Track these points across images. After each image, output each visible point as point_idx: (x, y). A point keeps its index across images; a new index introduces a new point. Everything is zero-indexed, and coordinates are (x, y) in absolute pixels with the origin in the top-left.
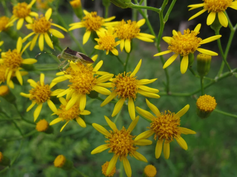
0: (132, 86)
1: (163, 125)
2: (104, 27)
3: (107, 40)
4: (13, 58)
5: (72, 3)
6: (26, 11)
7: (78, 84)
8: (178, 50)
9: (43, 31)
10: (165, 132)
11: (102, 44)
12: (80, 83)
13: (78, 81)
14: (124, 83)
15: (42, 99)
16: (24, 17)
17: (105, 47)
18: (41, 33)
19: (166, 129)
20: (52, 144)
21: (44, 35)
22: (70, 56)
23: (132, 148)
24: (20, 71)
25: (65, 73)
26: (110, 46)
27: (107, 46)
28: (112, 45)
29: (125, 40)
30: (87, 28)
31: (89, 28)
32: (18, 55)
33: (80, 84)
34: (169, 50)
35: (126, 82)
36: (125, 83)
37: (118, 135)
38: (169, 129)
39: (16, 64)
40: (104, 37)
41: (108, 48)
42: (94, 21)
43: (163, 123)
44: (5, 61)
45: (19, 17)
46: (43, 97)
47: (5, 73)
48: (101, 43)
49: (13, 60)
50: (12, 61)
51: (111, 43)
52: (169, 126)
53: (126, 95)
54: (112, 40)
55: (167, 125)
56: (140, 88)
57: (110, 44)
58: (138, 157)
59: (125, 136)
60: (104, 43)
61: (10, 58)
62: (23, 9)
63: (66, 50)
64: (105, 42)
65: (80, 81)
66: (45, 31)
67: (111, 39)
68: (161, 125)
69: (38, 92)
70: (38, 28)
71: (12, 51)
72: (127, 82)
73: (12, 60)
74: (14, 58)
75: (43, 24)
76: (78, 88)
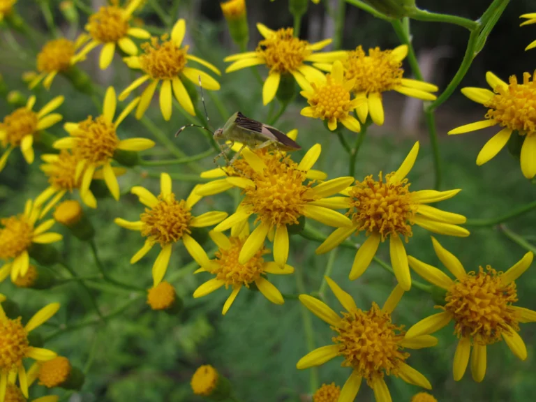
0: (400, 206)
1: (478, 301)
2: (310, 63)
3: (332, 96)
4: (97, 137)
5: (226, 7)
6: (120, 26)
7: (270, 202)
8: (514, 120)
9: (170, 72)
10: (483, 318)
11: (319, 104)
12: (274, 199)
13: (268, 194)
14: (379, 199)
15: (171, 236)
16: (115, 40)
17: (328, 113)
18: (165, 78)
19: (485, 312)
20: (130, 328)
21: (171, 82)
22: (249, 133)
23: (398, 355)
24: (112, 165)
25: (228, 174)
26: (340, 109)
27: (333, 108)
28: (343, 108)
29: (367, 96)
30: (271, 66)
31: (275, 66)
32: (109, 130)
33: (276, 201)
34: (488, 119)
35: (385, 197)
36: (383, 199)
37: (363, 323)
38: (494, 312)
39: (106, 152)
40: (325, 88)
41: (336, 113)
42: (288, 50)
43: (476, 296)
44: (79, 145)
45: (104, 39)
46: (174, 230)
47: (74, 171)
48: (315, 103)
49: (98, 142)
50: (95, 144)
51: (342, 102)
52: (492, 303)
53: (387, 229)
54: (345, 95)
55: (488, 301)
56: (419, 211)
57: (339, 106)
58: (409, 378)
59: (380, 327)
60: (325, 102)
61: (91, 135)
62: (111, 21)
63: (237, 119)
64: (327, 100)
65: (274, 192)
66: (174, 74)
67: (342, 94)
68: (472, 301)
69: (162, 219)
70: (160, 66)
71: (94, 119)
72: (387, 197)
73: (95, 141)
74: (101, 138)
75: (170, 56)
76: (269, 210)
